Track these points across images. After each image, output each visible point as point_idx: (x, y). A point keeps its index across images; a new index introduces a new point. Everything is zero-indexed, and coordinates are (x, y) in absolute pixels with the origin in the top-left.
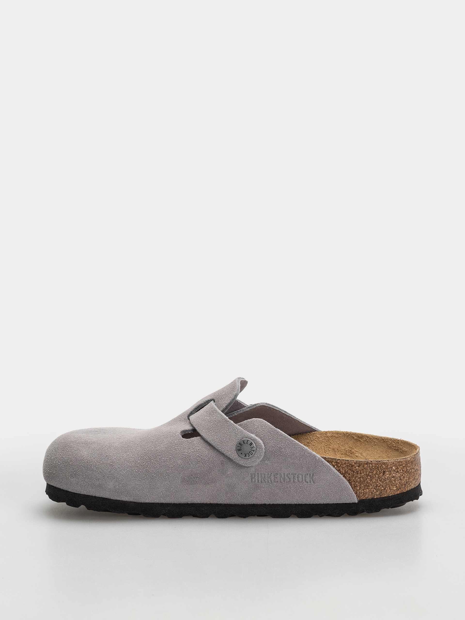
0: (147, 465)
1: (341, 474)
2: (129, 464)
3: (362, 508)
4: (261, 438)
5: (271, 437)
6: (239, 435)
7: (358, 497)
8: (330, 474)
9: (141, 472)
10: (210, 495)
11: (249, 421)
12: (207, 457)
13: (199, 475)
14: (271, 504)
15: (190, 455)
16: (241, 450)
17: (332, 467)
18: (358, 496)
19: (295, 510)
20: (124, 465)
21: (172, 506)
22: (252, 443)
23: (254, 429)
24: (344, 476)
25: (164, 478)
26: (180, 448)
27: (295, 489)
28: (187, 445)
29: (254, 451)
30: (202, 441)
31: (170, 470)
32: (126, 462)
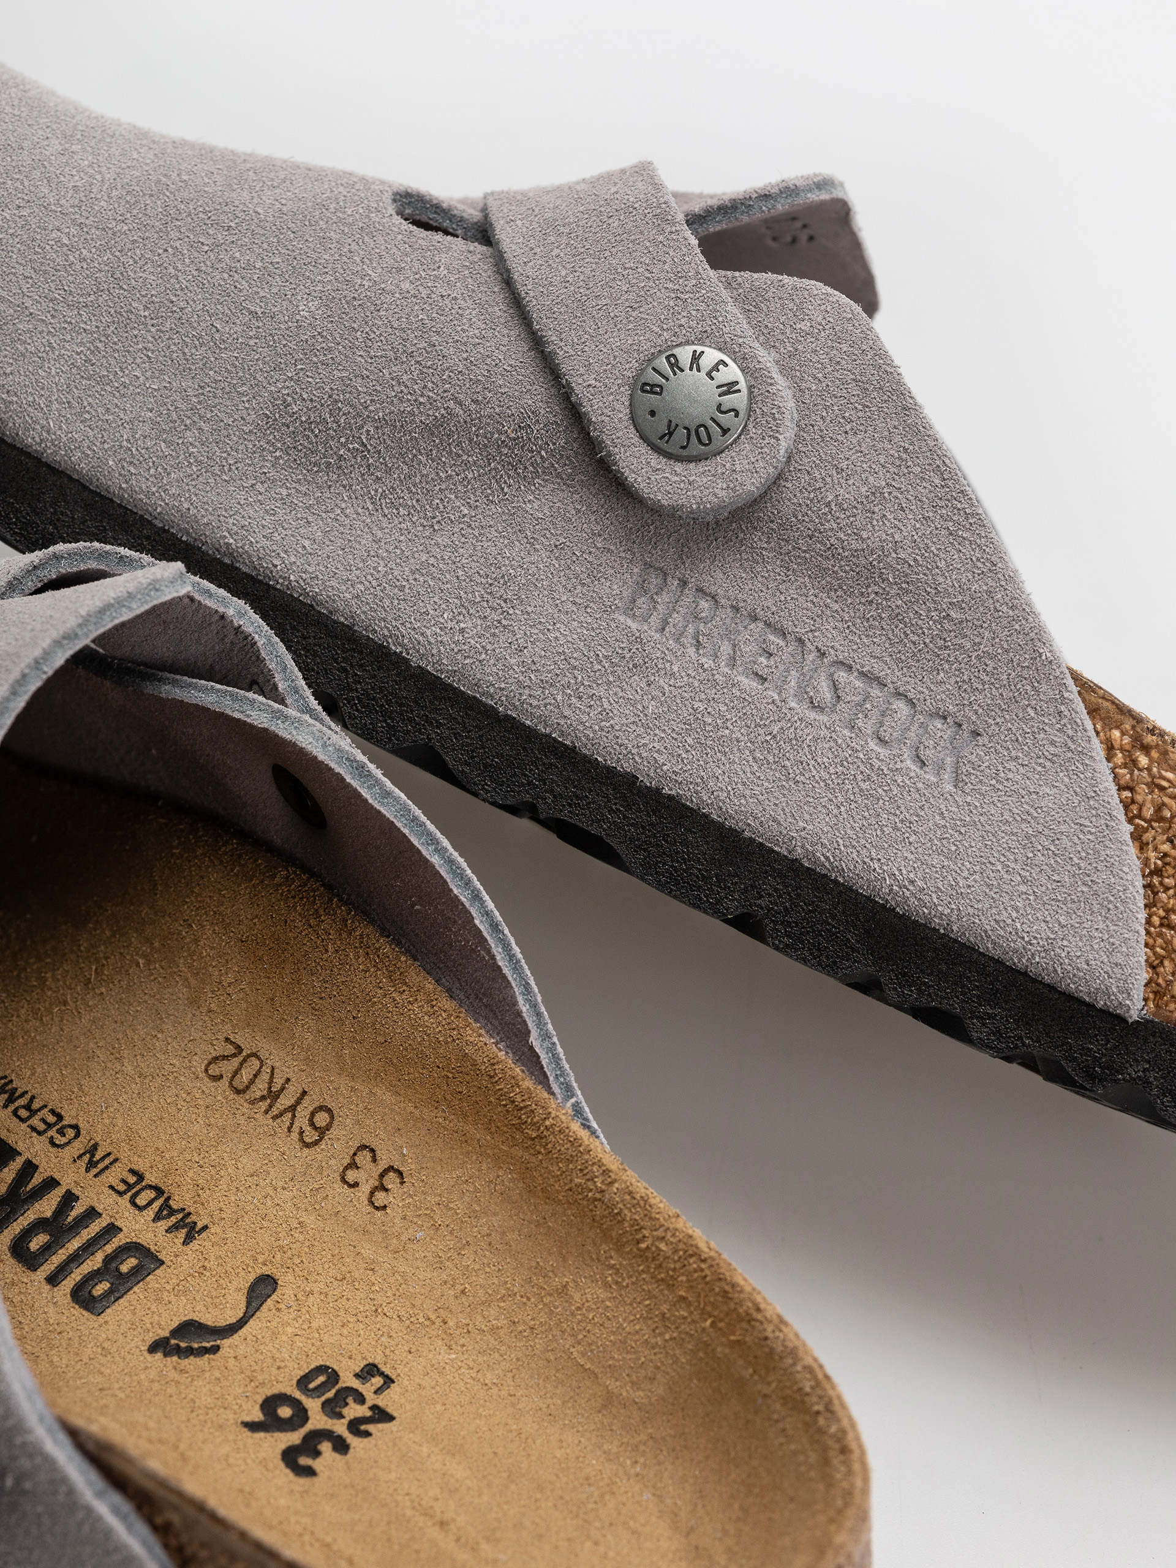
0: (134, 242)
1: (1126, 814)
2: (46, 191)
3: (1145, 1070)
4: (799, 391)
5: (860, 414)
6: (694, 313)
7: (1155, 993)
8: (1066, 780)
9: (85, 260)
10: (369, 577)
11: (786, 281)
12: (465, 355)
13: (368, 431)
14: (666, 791)
15: (378, 302)
16: (660, 394)
17: (1098, 749)
18: (1156, 991)
19: (776, 890)
20: (18, 184)
21: (148, 538)
22: (736, 388)
23: (788, 331)
24: (1137, 836)
25: (184, 353)
26: (354, 247)
27: (832, 771)
28: (395, 250)
29: (725, 431)
30: (486, 271)
31: (239, 329)
32: (36, 174)
